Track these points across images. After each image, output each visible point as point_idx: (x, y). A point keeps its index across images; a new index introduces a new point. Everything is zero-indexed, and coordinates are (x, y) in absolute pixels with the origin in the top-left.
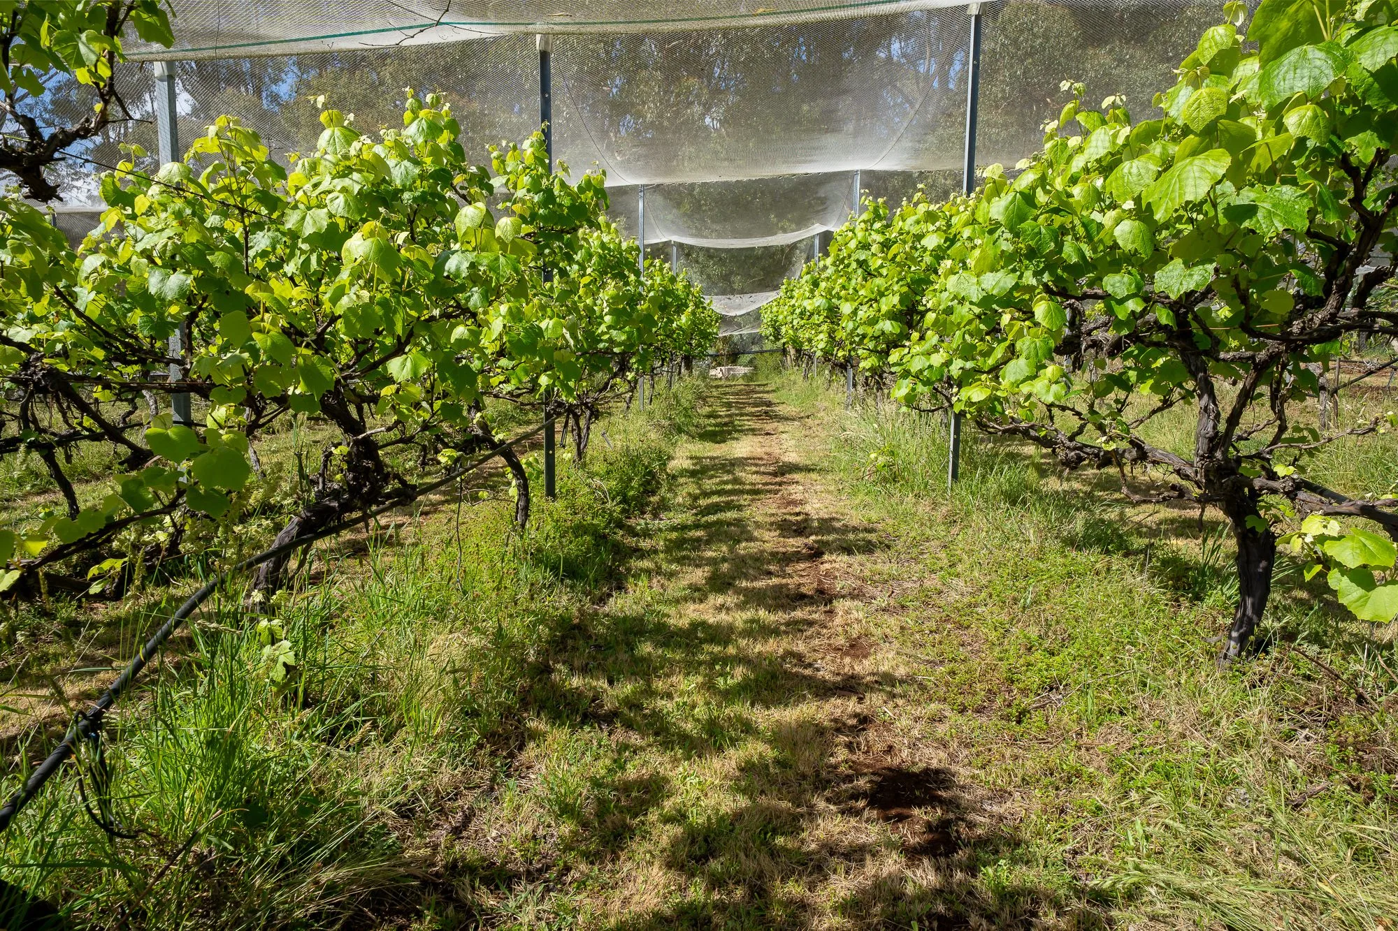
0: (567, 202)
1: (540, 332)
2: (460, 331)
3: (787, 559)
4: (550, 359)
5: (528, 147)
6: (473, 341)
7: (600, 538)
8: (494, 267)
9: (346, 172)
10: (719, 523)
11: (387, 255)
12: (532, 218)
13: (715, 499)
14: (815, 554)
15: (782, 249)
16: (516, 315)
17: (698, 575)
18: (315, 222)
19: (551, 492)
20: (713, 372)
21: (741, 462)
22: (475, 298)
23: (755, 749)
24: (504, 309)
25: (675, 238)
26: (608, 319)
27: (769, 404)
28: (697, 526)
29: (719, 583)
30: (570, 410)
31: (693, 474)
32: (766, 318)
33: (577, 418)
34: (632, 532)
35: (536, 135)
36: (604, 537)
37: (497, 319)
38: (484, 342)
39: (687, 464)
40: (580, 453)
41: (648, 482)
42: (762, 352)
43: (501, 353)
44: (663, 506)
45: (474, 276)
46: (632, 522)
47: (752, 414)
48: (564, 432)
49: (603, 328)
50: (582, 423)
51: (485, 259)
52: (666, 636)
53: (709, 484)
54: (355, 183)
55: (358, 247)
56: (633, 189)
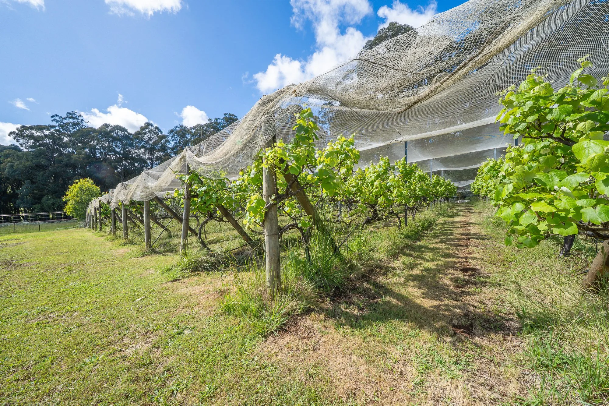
0: (409, 170)
1: (402, 193)
2: (389, 194)
3: (460, 239)
4: (405, 198)
5: (402, 160)
6: (391, 195)
7: (416, 233)
8: (395, 184)
9: (374, 173)
10: (446, 233)
11: (380, 184)
12: (402, 173)
13: (446, 229)
14: (469, 239)
15: (475, 169)
16: (398, 191)
17: (437, 241)
18: (370, 180)
19: (406, 224)
20: (456, 202)
21: (457, 222)
22: (392, 189)
23: (440, 262)
24: (396, 190)
25: (442, 169)
26: (418, 190)
27: (471, 209)
28: (440, 233)
29: (441, 242)
30: (411, 209)
31: (442, 224)
32: (472, 187)
33: (412, 210)
34: (424, 233)
35: (404, 158)
36: (417, 233)
37: (395, 192)
38: (393, 195)
39: (442, 222)
40: (413, 218)
41: (430, 225)
42: (473, 196)
43: (396, 197)
44: (433, 229)
45: (391, 185)
46: (425, 232)
47: (464, 212)
48: (409, 213)
49: (417, 192)
50: (414, 212)
51: (394, 183)
52: (427, 248)
53: (445, 226)
54: (375, 174)
55: (376, 183)
56: (429, 160)
